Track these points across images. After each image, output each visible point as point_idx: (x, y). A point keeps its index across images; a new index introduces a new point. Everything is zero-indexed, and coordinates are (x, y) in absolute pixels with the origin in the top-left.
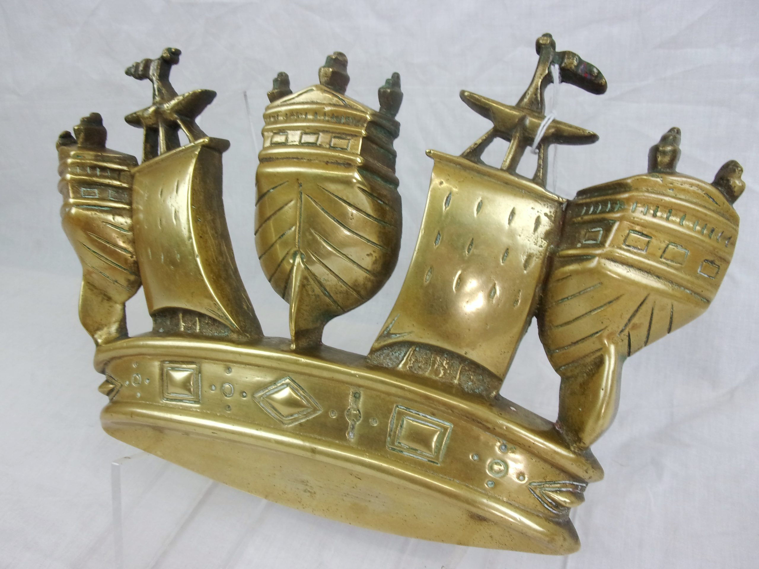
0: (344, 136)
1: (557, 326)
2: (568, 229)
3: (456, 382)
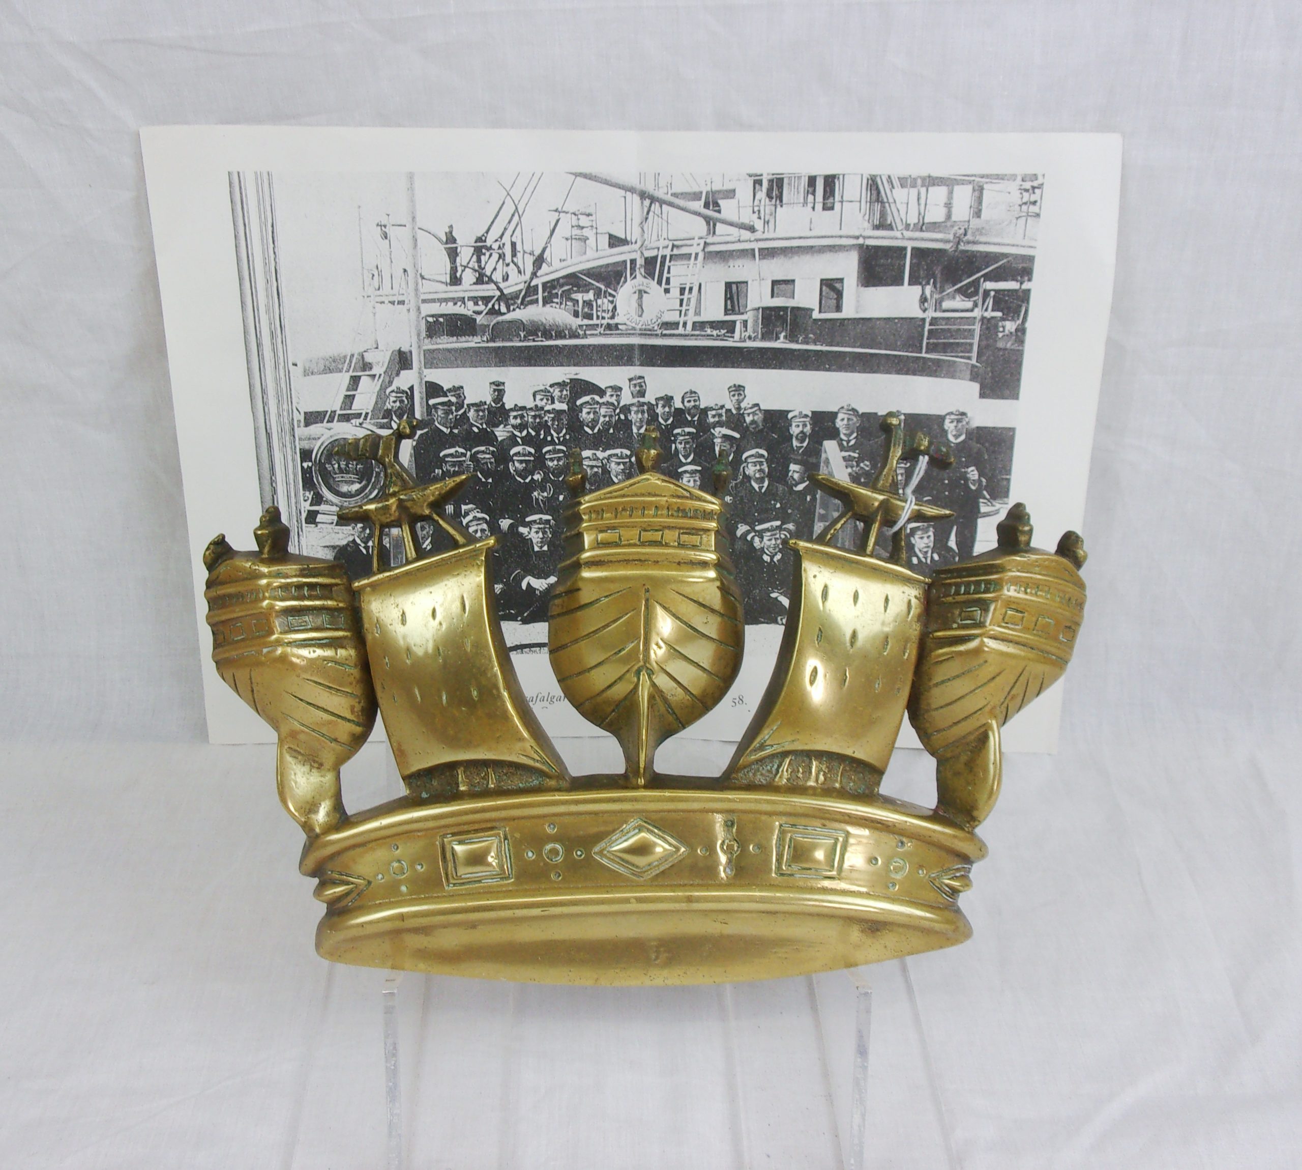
0: (694, 531)
1: (937, 709)
2: (935, 608)
3: (837, 785)
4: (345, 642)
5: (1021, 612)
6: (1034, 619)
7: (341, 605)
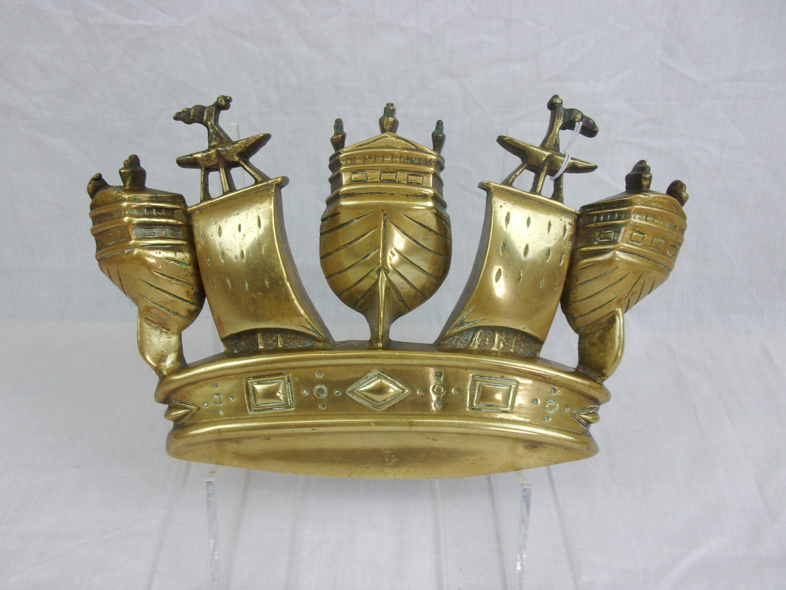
0: (418, 174)
1: (581, 301)
2: (582, 232)
3: (512, 350)
4: (183, 248)
5: (642, 234)
6: (651, 239)
7: (180, 223)
